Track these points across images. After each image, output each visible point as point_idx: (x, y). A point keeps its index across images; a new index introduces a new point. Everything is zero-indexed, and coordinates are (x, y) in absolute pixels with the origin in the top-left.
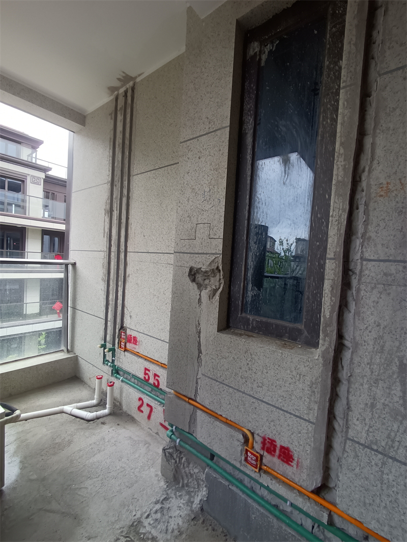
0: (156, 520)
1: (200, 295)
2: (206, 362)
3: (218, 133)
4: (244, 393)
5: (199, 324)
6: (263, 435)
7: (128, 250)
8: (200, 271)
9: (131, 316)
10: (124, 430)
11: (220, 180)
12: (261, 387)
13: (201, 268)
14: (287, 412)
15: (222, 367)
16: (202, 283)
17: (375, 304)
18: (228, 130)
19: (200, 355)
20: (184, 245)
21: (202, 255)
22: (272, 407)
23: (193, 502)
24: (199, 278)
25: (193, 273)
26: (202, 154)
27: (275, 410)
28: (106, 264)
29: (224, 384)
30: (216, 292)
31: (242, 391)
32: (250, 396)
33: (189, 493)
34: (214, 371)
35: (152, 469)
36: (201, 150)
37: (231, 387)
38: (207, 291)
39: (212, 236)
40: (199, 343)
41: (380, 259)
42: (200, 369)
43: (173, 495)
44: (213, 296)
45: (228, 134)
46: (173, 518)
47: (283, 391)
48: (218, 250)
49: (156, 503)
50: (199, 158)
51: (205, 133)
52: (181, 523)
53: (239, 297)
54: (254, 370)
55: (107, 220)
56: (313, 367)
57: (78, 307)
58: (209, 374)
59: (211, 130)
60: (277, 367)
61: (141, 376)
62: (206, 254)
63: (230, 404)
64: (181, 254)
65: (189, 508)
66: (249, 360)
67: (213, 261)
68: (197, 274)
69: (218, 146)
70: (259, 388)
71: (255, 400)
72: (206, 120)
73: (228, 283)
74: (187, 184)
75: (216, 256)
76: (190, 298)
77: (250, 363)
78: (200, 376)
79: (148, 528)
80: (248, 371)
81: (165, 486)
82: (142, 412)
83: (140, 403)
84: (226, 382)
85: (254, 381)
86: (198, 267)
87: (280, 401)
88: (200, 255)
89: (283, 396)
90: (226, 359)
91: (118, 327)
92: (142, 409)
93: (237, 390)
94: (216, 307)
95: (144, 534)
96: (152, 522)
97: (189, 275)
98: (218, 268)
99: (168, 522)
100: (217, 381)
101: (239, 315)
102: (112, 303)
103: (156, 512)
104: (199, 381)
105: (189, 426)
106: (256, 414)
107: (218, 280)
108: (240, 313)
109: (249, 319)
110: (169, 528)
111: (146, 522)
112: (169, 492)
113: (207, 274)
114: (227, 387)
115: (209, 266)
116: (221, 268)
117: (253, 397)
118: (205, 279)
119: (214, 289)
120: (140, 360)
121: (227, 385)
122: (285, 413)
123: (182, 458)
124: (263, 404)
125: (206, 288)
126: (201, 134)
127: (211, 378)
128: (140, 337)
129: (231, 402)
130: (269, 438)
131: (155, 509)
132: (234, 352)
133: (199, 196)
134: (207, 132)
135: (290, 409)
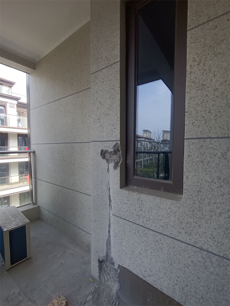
1: (108, 166)
2: (114, 207)
3: (113, 66)
4: (138, 225)
5: (109, 184)
8: (107, 152)
11: (116, 95)
13: (108, 150)
14: (165, 235)
15: (124, 210)
16: (109, 159)
17: (217, 165)
18: (119, 63)
19: (111, 203)
21: (108, 142)
22: (156, 233)
24: (107, 156)
25: (103, 153)
26: (104, 80)
27: (158, 235)
29: (126, 220)
31: (137, 223)
32: (142, 226)
34: (119, 213)
36: (104, 77)
37: (131, 222)
38: (112, 164)
40: (110, 196)
41: (219, 136)
42: (111, 211)
44: (116, 167)
45: (119, 66)
48: (117, 138)
50: (103, 83)
51: (105, 67)
54: (144, 211)
56: (180, 207)
57: (38, 178)
58: (116, 214)
59: (109, 65)
60: (157, 208)
62: (111, 141)
64: (95, 142)
66: (140, 204)
67: (115, 145)
68: (106, 154)
69: (114, 74)
70: (148, 222)
71: (145, 229)
72: (106, 59)
73: (125, 158)
74: (96, 99)
75: (117, 142)
76: (102, 169)
77: (141, 206)
78: (111, 215)
80: (140, 211)
85: (144, 217)
86: (106, 149)
87: (161, 229)
89: (162, 226)
90: (126, 204)
93: (134, 223)
94: (118, 173)
97: (101, 155)
98: (118, 149)
100: (121, 218)
104: (111, 218)
105: (107, 246)
106: (146, 237)
107: (119, 156)
113: (112, 153)
115: (113, 148)
116: (120, 149)
117: (144, 227)
118: (110, 157)
119: (117, 163)
121: (128, 221)
124: (151, 231)
125: (112, 162)
126: (103, 68)
127: (118, 217)
129: (131, 231)
132: (131, 200)
133: (104, 106)
134: (107, 66)
135: (167, 233)
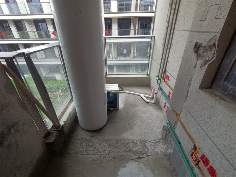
0: (151, 145)
2: (188, 102)
4: (201, 128)
5: (191, 80)
6: (204, 153)
7: (175, 29)
8: (202, 46)
9: (169, 66)
10: (156, 111)
12: (213, 132)
13: (202, 44)
14: (224, 155)
15: (195, 109)
16: (201, 54)
19: (187, 97)
20: (196, 26)
21: (206, 33)
22: (215, 146)
23: (168, 150)
24: (201, 51)
25: (197, 47)
27: (216, 148)
28: (165, 37)
29: (193, 117)
30: (207, 62)
31: (201, 126)
32: (205, 132)
33: (168, 146)
34: (190, 108)
35: (159, 130)
37: (196, 121)
38: (201, 60)
39: (218, 17)
40: (188, 90)
42: (185, 104)
43: (161, 142)
44: (204, 65)
46: (157, 149)
47: (227, 144)
48: (218, 29)
49: (155, 140)
52: (159, 152)
53: (227, 69)
54: (213, 120)
55: (170, 10)
57: (153, 58)
58: (188, 108)
61: (168, 94)
62: (209, 32)
63: (193, 128)
64: (193, 33)
65: (165, 151)
66: (212, 113)
67: (212, 39)
68: (200, 48)
70: (211, 131)
71: (206, 135)
75: (216, 34)
76: (190, 64)
77: (211, 115)
78: (184, 107)
79: (148, 145)
80: (208, 118)
81: (161, 138)
82: (165, 108)
83: (165, 105)
84: (194, 117)
85: (210, 126)
86: (201, 43)
87: (222, 147)
88: (204, 34)
89: (225, 146)
91: (164, 70)
92: (165, 107)
93: (199, 124)
94: (203, 73)
95: (146, 145)
96: (150, 144)
97: (194, 48)
98: (215, 44)
99: (155, 148)
100: (190, 114)
101: (221, 83)
102: (164, 58)
103: (153, 142)
104: (183, 109)
105: (174, 125)
106: (204, 142)
107: (213, 53)
108: (222, 81)
109: (228, 87)
110: (154, 150)
111: (148, 143)
112: (161, 140)
113: (206, 48)
114: (194, 120)
115: (208, 42)
116: (216, 44)
117: (206, 133)
118: (204, 52)
119: (206, 60)
120: (169, 88)
121: (194, 119)
122: (222, 155)
123: (169, 134)
124: (210, 141)
125: (202, 58)
127: (188, 111)
128: (171, 77)
130: (206, 157)
131: (153, 141)
132: (204, 104)
